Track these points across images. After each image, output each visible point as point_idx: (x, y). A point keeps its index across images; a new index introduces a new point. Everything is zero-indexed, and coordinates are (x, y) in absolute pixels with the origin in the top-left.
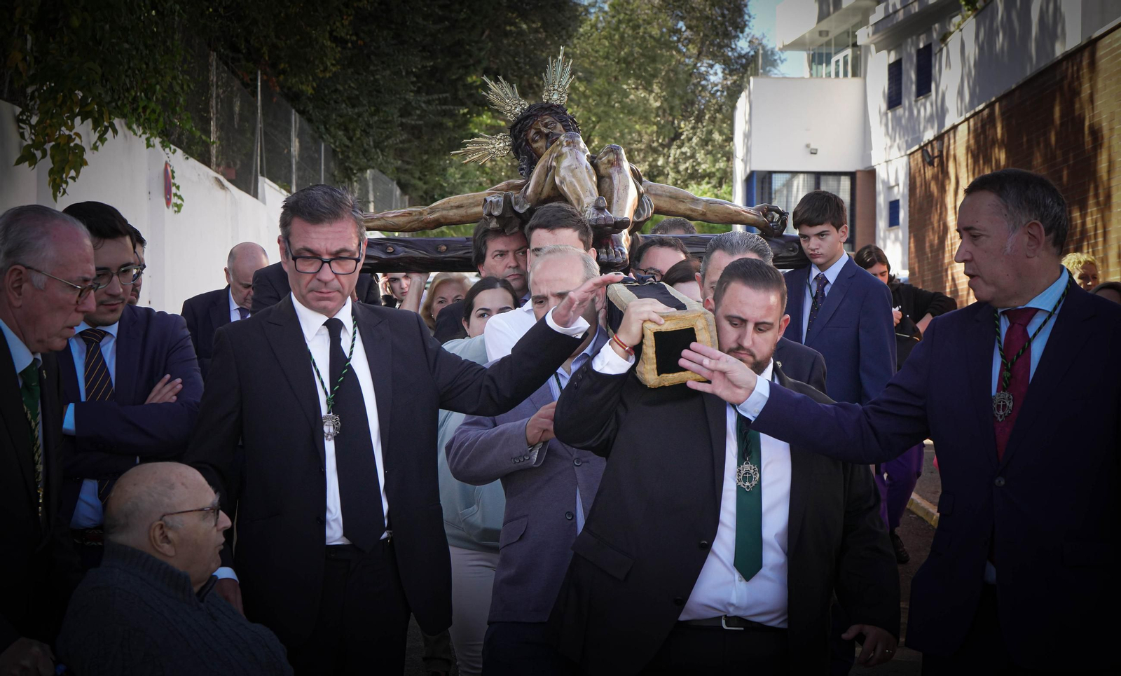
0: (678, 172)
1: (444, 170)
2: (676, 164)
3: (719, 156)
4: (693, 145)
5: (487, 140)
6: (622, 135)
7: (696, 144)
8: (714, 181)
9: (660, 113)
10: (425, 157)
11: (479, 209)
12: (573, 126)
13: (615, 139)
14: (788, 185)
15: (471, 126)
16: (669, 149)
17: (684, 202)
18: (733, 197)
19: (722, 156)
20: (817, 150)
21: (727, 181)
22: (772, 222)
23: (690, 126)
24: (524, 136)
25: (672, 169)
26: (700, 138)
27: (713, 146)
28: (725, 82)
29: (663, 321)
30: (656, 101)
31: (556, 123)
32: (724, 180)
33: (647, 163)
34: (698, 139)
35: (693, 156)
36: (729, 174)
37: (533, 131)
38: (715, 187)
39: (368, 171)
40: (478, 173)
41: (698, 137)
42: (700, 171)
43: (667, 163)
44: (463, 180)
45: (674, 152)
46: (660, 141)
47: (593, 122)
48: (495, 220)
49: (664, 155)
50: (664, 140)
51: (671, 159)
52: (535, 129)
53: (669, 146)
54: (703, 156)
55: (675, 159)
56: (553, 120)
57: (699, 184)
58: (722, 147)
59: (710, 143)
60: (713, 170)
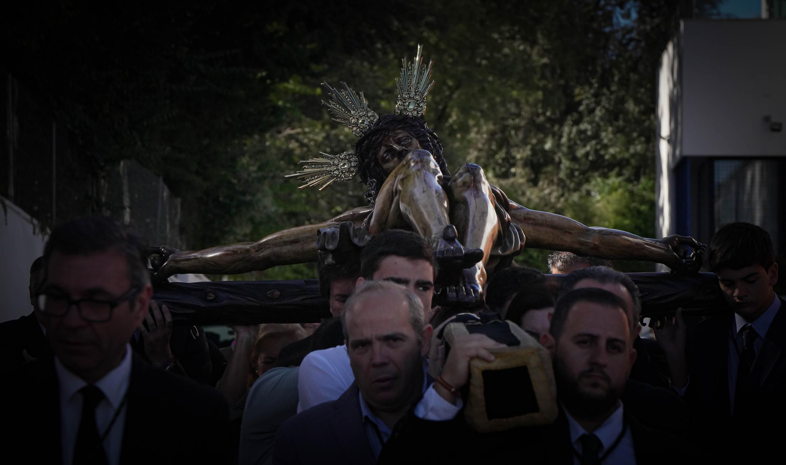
0: (574, 159)
1: (234, 159)
2: (572, 149)
3: (635, 135)
4: (597, 119)
5: (328, 161)
6: (493, 106)
7: (602, 119)
8: (627, 172)
9: (548, 73)
10: (206, 142)
11: (314, 245)
12: (432, 142)
13: (482, 111)
14: (739, 177)
15: (272, 97)
16: (561, 125)
17: (570, 233)
18: (656, 196)
19: (639, 136)
20: (780, 125)
21: (647, 171)
22: (684, 257)
23: (592, 91)
24: (372, 155)
25: (565, 155)
26: (607, 110)
27: (625, 121)
28: (642, 27)
29: (493, 358)
30: (542, 56)
31: (411, 139)
32: (642, 170)
33: (529, 147)
34: (604, 111)
35: (596, 136)
36: (650, 162)
37: (383, 149)
38: (629, 180)
39: (122, 163)
40: (282, 163)
41: (604, 107)
42: (607, 157)
43: (558, 145)
44: (260, 174)
45: (568, 131)
46: (548, 114)
47: (450, 88)
48: (331, 256)
49: (554, 135)
50: (553, 113)
51: (564, 140)
52: (386, 146)
53: (561, 122)
54: (611, 136)
55: (569, 140)
56: (409, 135)
57: (605, 176)
58: (639, 122)
59: (621, 116)
60: (627, 155)
